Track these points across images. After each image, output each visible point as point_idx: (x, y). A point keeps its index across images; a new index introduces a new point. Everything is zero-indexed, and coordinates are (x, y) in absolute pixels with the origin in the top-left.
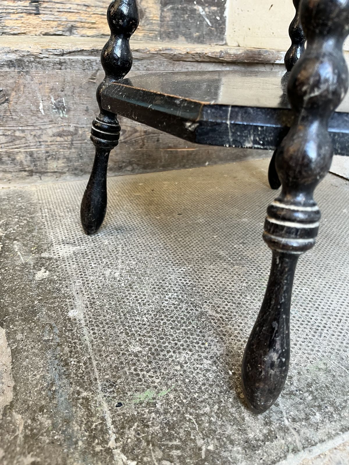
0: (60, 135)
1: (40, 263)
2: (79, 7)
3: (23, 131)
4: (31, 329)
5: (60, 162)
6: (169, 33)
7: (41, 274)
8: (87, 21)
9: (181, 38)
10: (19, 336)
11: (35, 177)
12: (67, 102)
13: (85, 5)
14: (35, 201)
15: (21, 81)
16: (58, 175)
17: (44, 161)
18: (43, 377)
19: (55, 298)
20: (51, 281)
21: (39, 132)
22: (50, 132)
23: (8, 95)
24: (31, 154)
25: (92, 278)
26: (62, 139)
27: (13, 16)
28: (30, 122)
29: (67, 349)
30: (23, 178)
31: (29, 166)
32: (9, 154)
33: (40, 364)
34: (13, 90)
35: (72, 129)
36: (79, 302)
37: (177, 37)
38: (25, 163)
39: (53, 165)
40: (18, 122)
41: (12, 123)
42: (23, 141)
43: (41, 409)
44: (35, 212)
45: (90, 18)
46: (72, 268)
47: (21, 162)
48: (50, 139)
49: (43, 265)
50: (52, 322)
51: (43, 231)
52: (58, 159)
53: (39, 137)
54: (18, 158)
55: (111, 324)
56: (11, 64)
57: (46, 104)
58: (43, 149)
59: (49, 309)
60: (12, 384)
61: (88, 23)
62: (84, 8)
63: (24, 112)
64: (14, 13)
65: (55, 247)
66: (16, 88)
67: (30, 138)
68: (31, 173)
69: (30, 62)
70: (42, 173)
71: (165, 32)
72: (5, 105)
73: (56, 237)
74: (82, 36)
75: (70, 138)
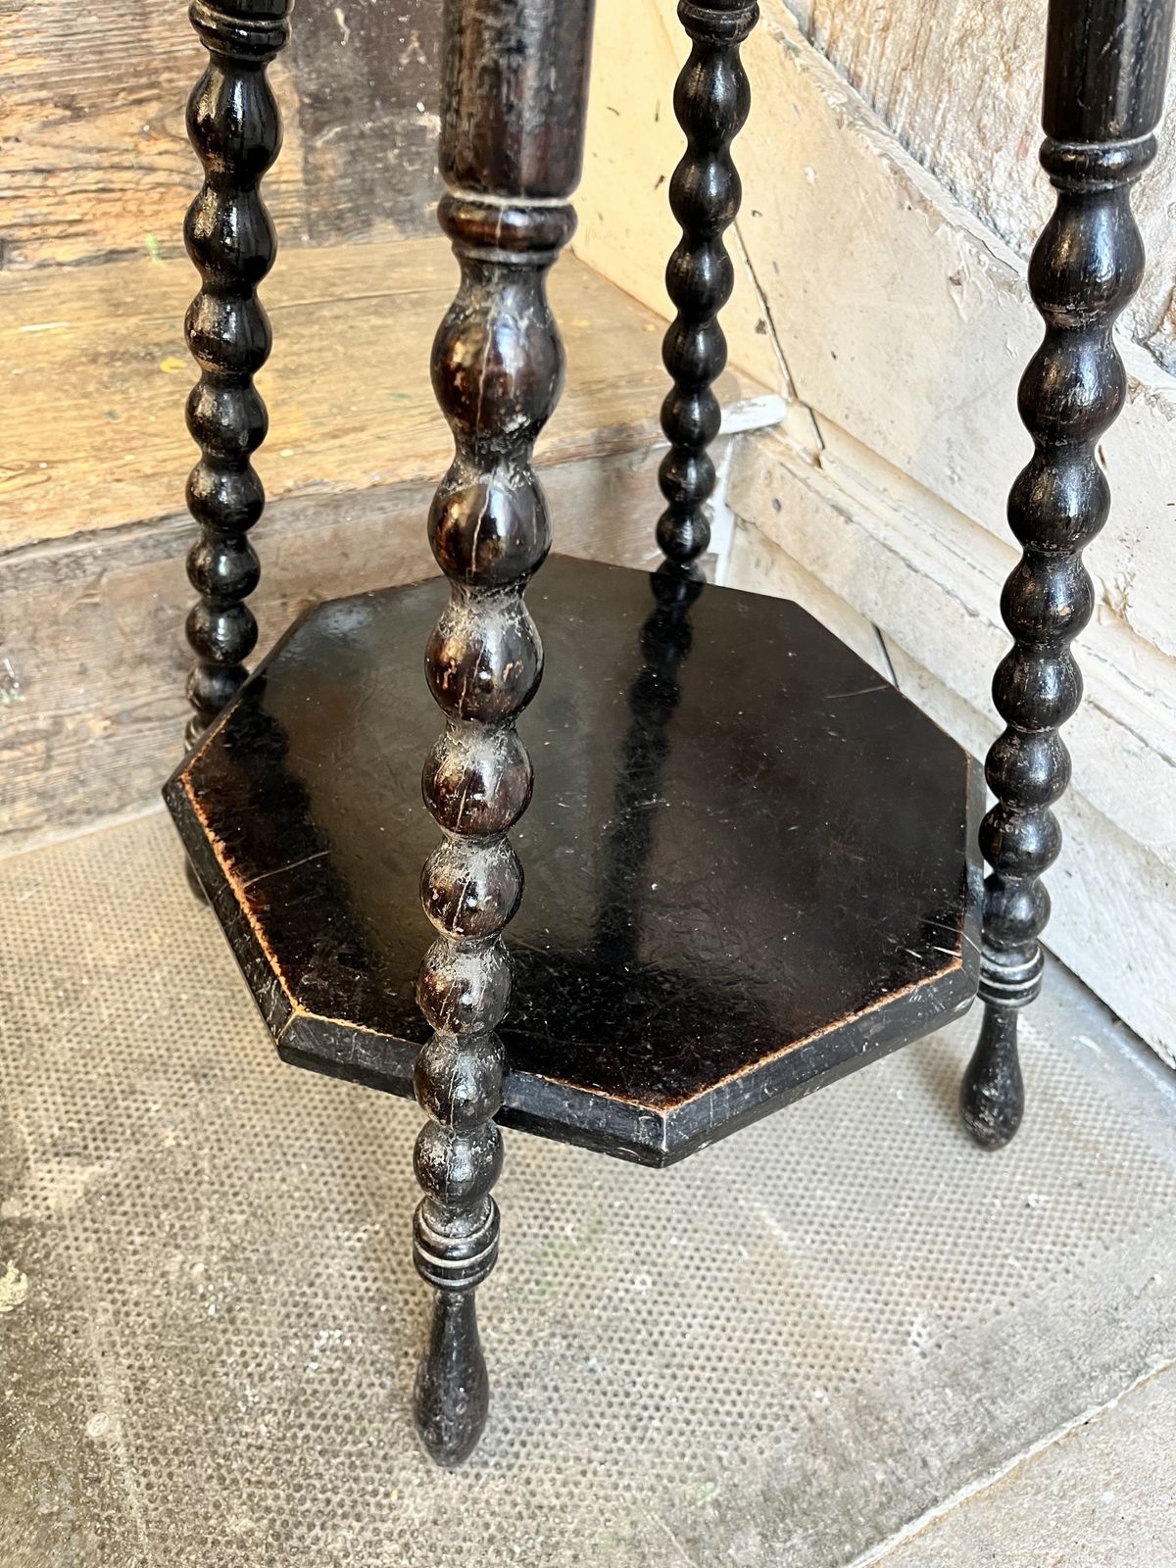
0: (9, 745)
1: (2, 1246)
2: (18, 180)
5: (20, 805)
6: (340, 216)
7: (9, 1289)
8: (52, 218)
9: (384, 227)
12: (18, 667)
13: (37, 171)
16: (19, 835)
19: (52, 1374)
20: (37, 1312)
25: (135, 1292)
26: (17, 753)
29: (93, 1540)
35: (42, 724)
36: (111, 1385)
37: (368, 224)
45: (62, 208)
49: (10, 1251)
50: (53, 1458)
52: (14, 800)
55: (184, 1452)
59: (42, 1415)
61: (57, 223)
62: (37, 180)
65: (38, 1172)
71: (323, 215)
73: (35, 1127)
74: (42, 266)
75: (40, 746)
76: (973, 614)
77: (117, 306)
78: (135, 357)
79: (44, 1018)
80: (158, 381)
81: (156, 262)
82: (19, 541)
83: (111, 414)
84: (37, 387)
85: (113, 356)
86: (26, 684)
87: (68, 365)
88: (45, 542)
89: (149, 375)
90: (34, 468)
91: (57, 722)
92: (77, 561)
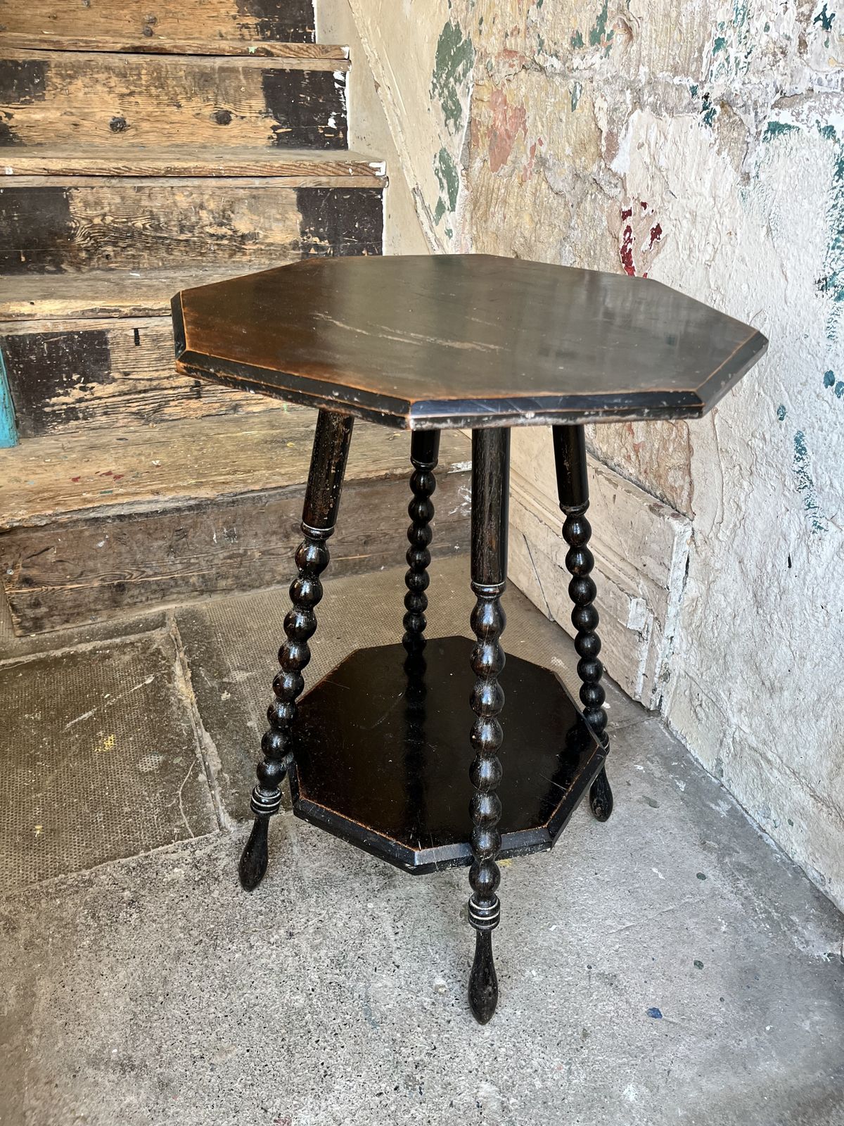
0: (230, 557)
1: (223, 687)
3: (197, 558)
4: (225, 733)
5: (229, 580)
7: (225, 696)
10: (218, 737)
11: (205, 596)
12: (237, 531)
14: (209, 624)
15: (199, 520)
16: (227, 591)
17: (214, 581)
18: (236, 758)
19: (238, 713)
20: (234, 701)
21: (212, 558)
22: (221, 556)
23: (188, 532)
24: (203, 576)
25: (261, 699)
26: (232, 561)
27: (172, 403)
28: (204, 550)
29: (248, 745)
30: (195, 597)
31: (200, 587)
32: (183, 578)
33: (234, 751)
34: (191, 527)
35: (241, 551)
36: (254, 717)
38: (197, 584)
39: (222, 584)
40: (193, 552)
41: (189, 553)
42: (197, 566)
43: (237, 772)
44: (211, 636)
46: (246, 691)
47: (194, 584)
48: (220, 562)
49: (225, 688)
50: (237, 729)
51: (221, 657)
52: (228, 578)
53: (212, 561)
54: (191, 581)
56: (190, 508)
57: (219, 534)
58: (214, 571)
59: (234, 721)
60: (220, 761)
63: (199, 542)
64: (173, 400)
65: (233, 673)
66: (194, 526)
67: (203, 563)
68: (202, 592)
69: (208, 505)
70: (212, 591)
72: (184, 539)
73: (232, 663)
74: (248, 413)
75: (239, 559)
76: (541, 522)
77: (273, 426)
78: (279, 442)
79: (234, 639)
80: (286, 449)
81: (286, 412)
82: (246, 490)
83: (271, 458)
84: (249, 450)
85: (272, 442)
86: (239, 537)
87: (258, 444)
88: (253, 491)
89: (283, 447)
90: (249, 472)
91: (246, 551)
92: (260, 498)
